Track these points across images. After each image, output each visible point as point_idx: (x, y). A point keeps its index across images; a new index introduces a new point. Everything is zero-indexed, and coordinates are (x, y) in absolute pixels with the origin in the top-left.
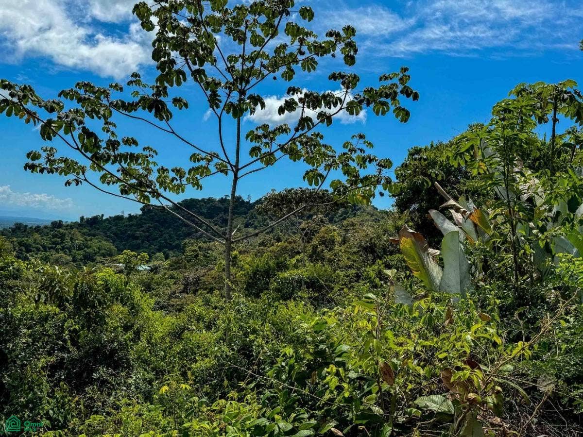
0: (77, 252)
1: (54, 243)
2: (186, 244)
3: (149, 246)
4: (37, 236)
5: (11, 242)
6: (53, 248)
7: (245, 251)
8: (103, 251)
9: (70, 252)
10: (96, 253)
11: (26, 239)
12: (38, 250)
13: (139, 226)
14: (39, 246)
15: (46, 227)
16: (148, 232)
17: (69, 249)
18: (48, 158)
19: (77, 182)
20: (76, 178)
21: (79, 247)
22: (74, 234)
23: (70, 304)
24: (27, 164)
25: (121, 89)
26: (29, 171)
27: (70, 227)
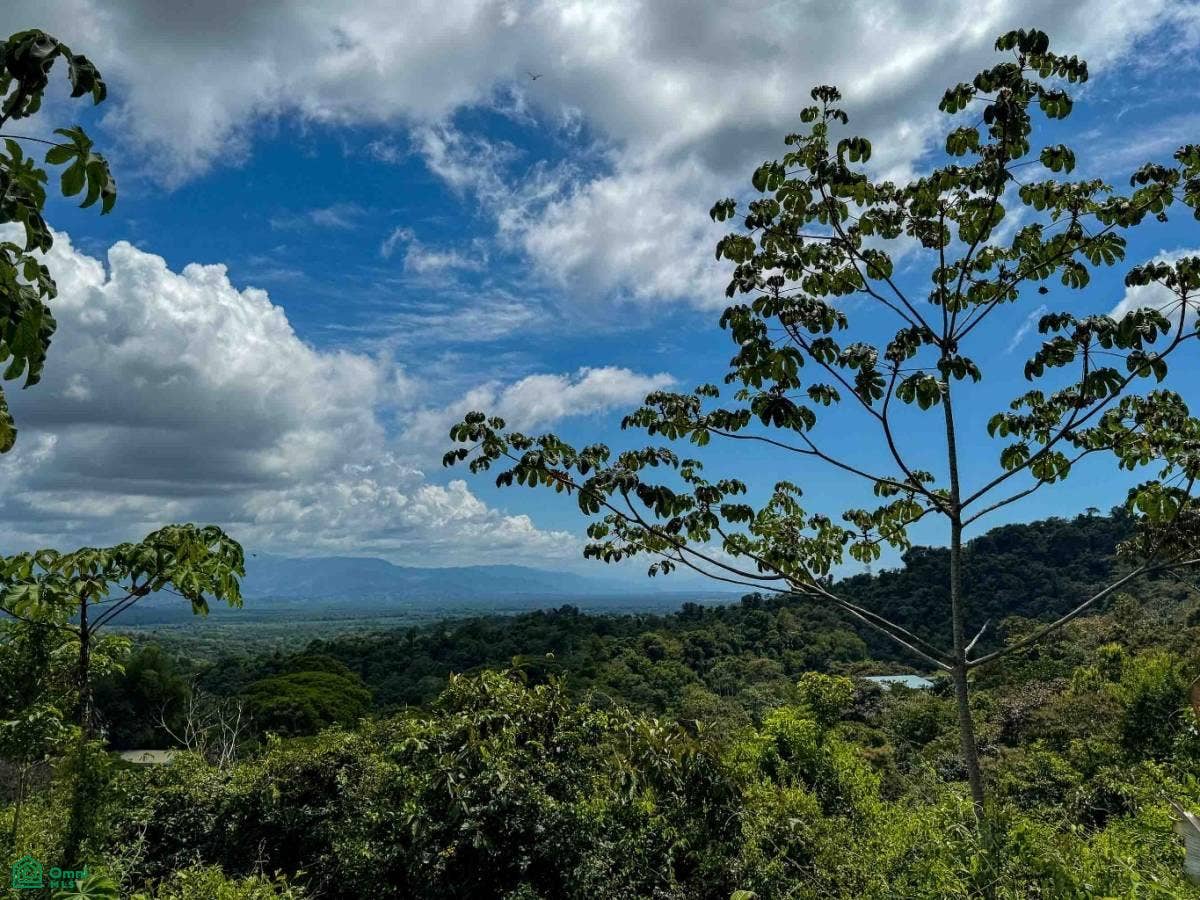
0: (792, 654)
1: (749, 637)
2: (1006, 628)
3: (931, 634)
4: (720, 625)
5: (680, 639)
6: (750, 647)
7: (1152, 639)
8: (841, 650)
9: (780, 654)
10: (827, 654)
11: (703, 631)
12: (725, 652)
13: (905, 593)
14: (724, 644)
15: (734, 608)
16: (924, 604)
17: (778, 647)
18: (617, 531)
19: (667, 566)
20: (666, 559)
21: (795, 642)
22: (782, 617)
23: (680, 794)
24: (588, 547)
25: (715, 393)
26: (593, 558)
27: (775, 605)
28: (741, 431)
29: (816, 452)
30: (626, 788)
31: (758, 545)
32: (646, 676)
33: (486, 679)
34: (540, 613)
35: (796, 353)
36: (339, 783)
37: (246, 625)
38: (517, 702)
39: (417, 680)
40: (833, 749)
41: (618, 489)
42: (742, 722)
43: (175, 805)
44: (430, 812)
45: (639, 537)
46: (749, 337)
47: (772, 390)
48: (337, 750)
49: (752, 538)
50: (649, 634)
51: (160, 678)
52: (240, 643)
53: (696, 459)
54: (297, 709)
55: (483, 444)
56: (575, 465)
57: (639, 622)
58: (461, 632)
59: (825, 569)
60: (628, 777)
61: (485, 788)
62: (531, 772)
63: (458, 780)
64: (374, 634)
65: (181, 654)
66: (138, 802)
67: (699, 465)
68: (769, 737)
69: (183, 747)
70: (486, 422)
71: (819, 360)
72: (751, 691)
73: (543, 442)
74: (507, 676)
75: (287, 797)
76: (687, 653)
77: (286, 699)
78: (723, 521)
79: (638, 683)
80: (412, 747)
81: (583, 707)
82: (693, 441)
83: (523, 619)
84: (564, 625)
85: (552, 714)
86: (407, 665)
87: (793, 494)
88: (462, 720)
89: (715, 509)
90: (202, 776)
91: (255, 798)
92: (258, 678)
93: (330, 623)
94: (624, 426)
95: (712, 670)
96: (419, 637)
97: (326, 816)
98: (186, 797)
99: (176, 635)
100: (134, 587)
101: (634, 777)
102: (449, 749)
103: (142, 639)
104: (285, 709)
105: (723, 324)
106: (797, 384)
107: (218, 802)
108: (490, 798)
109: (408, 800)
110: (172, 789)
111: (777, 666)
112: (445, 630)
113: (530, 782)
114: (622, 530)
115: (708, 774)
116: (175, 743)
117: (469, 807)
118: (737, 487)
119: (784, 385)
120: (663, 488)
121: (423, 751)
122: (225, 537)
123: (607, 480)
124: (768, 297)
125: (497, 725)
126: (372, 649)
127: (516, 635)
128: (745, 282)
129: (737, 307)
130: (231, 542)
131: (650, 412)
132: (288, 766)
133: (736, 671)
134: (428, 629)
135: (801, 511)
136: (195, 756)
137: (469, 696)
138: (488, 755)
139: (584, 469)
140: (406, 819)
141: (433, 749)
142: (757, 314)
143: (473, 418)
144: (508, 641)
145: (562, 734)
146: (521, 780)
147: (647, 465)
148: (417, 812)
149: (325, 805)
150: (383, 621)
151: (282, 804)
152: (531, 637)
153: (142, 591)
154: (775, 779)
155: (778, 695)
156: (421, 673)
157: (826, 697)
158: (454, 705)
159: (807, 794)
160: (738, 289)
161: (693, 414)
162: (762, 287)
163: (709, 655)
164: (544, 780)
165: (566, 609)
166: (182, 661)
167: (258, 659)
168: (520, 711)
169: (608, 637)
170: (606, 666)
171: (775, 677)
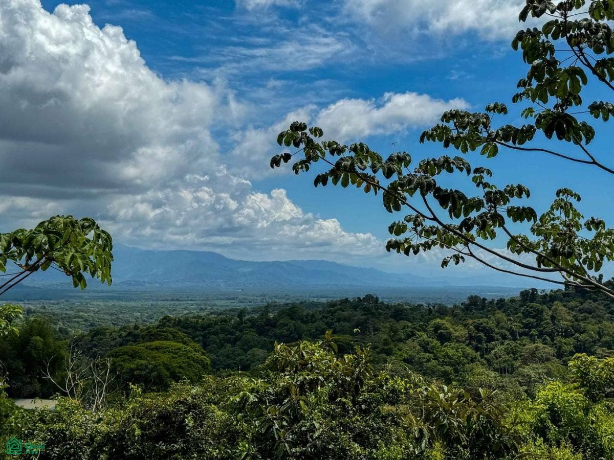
0: (563, 341)
1: (526, 326)
4: (500, 315)
5: (465, 326)
6: (526, 334)
8: (608, 338)
9: (552, 340)
10: (594, 342)
11: (485, 320)
12: (504, 337)
14: (504, 331)
15: (513, 301)
17: (551, 335)
18: (415, 229)
19: (457, 258)
20: (457, 253)
21: (566, 331)
22: (556, 310)
23: (465, 447)
24: (389, 242)
25: (503, 110)
26: (393, 251)
27: (550, 299)
28: (528, 144)
29: (594, 163)
30: (418, 440)
31: (539, 244)
32: (435, 355)
33: (304, 348)
34: (346, 300)
35: (580, 72)
36: (187, 425)
37: (110, 303)
38: (329, 367)
39: (246, 351)
40: (597, 418)
41: (418, 190)
42: (518, 396)
43: (58, 438)
44: (260, 451)
45: (434, 234)
46: (537, 58)
47: (556, 107)
48: (186, 399)
49: (533, 238)
50: (438, 320)
51: (45, 344)
52: (106, 317)
53: (485, 167)
54: (152, 370)
55: (305, 149)
56: (381, 170)
57: (430, 311)
58: (282, 314)
59: (598, 266)
60: (421, 431)
61: (304, 434)
62: (341, 423)
63: (282, 427)
64: (212, 313)
65: (60, 324)
66: (30, 436)
67: (489, 172)
68: (542, 406)
69: (65, 394)
70: (307, 131)
71: (602, 78)
72: (526, 370)
73: (355, 149)
74: (320, 347)
75: (146, 434)
76: (471, 338)
77: (144, 362)
78: (508, 221)
79: (429, 361)
80: (244, 399)
81: (383, 375)
82: (483, 153)
83: (332, 305)
84: (367, 311)
85: (358, 378)
86: (237, 339)
87: (572, 200)
88: (284, 380)
89: (502, 210)
90: (79, 417)
91: (121, 436)
92: (121, 345)
93: (177, 303)
94: (422, 140)
95: (493, 352)
96: (247, 317)
97: (177, 451)
98: (67, 433)
99: (56, 309)
100: (27, 265)
101: (425, 431)
102: (274, 402)
103: (29, 312)
104: (143, 370)
105: (515, 45)
106: (579, 102)
107: (92, 438)
108: (308, 442)
109: (242, 440)
110: (57, 426)
111: (550, 350)
112: (268, 312)
113: (340, 431)
114: (419, 229)
115: (489, 433)
116: (59, 390)
117: (291, 448)
118: (521, 191)
119: (566, 102)
120: (456, 191)
121: (253, 403)
122: (98, 228)
123: (409, 184)
124: (557, 21)
125: (313, 384)
126: (210, 325)
127: (326, 318)
128: (537, 7)
129: (528, 30)
130: (103, 232)
131: (445, 128)
132: (147, 411)
133: (514, 354)
134: (254, 311)
135: (578, 215)
136: (74, 401)
137: (290, 362)
138: (306, 408)
139: (388, 173)
140: (240, 455)
141: (261, 401)
142: (547, 37)
143: (297, 127)
144: (321, 322)
145: (366, 395)
146: (332, 429)
147: (444, 171)
148: (249, 449)
149: (176, 442)
150: (218, 303)
151: (142, 441)
152: (339, 320)
153: (33, 268)
154: (546, 440)
155: (549, 374)
156: (248, 346)
157: (593, 374)
158: (278, 367)
159: (574, 454)
160: (530, 13)
161: (484, 130)
162: (553, 12)
163: (490, 339)
164: (351, 430)
165: (369, 298)
166: (61, 330)
167: (121, 330)
168: (332, 374)
169: (403, 323)
170: (401, 345)
171: (548, 360)
